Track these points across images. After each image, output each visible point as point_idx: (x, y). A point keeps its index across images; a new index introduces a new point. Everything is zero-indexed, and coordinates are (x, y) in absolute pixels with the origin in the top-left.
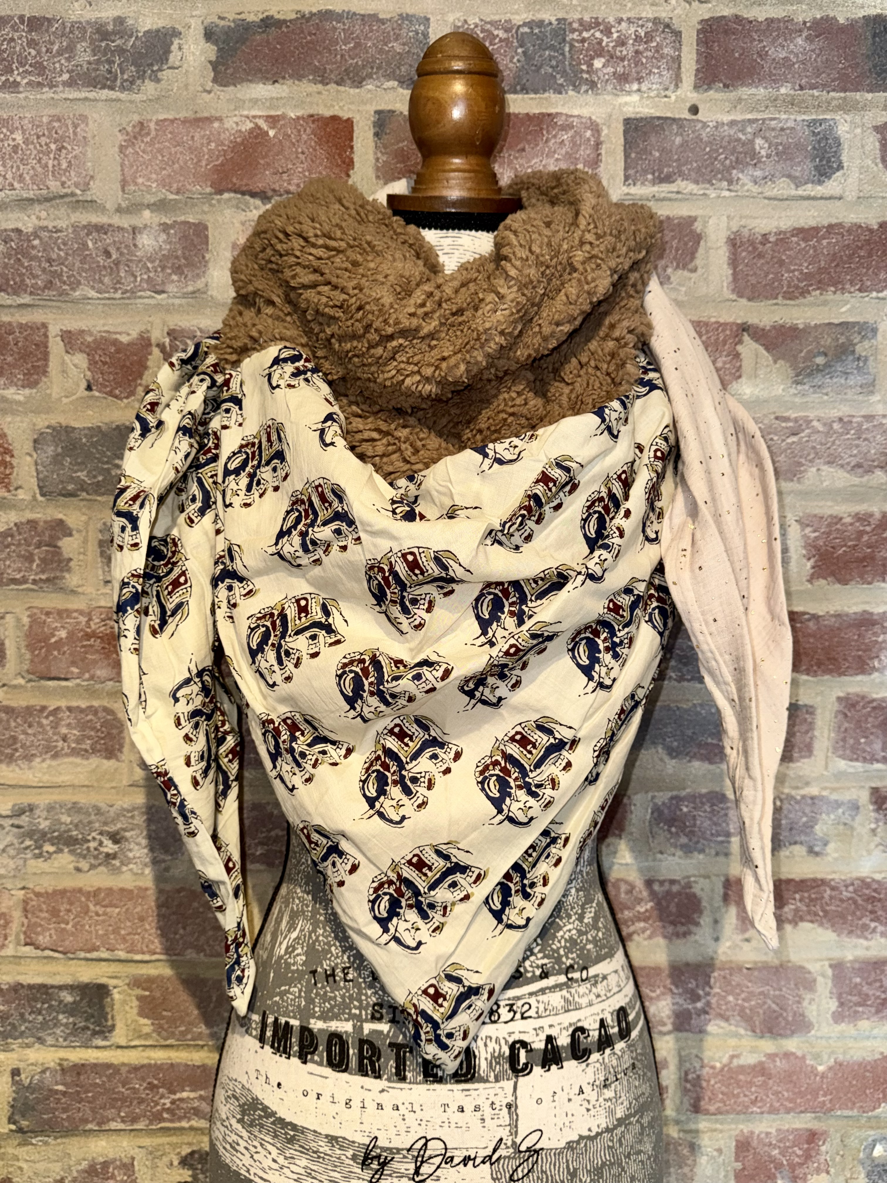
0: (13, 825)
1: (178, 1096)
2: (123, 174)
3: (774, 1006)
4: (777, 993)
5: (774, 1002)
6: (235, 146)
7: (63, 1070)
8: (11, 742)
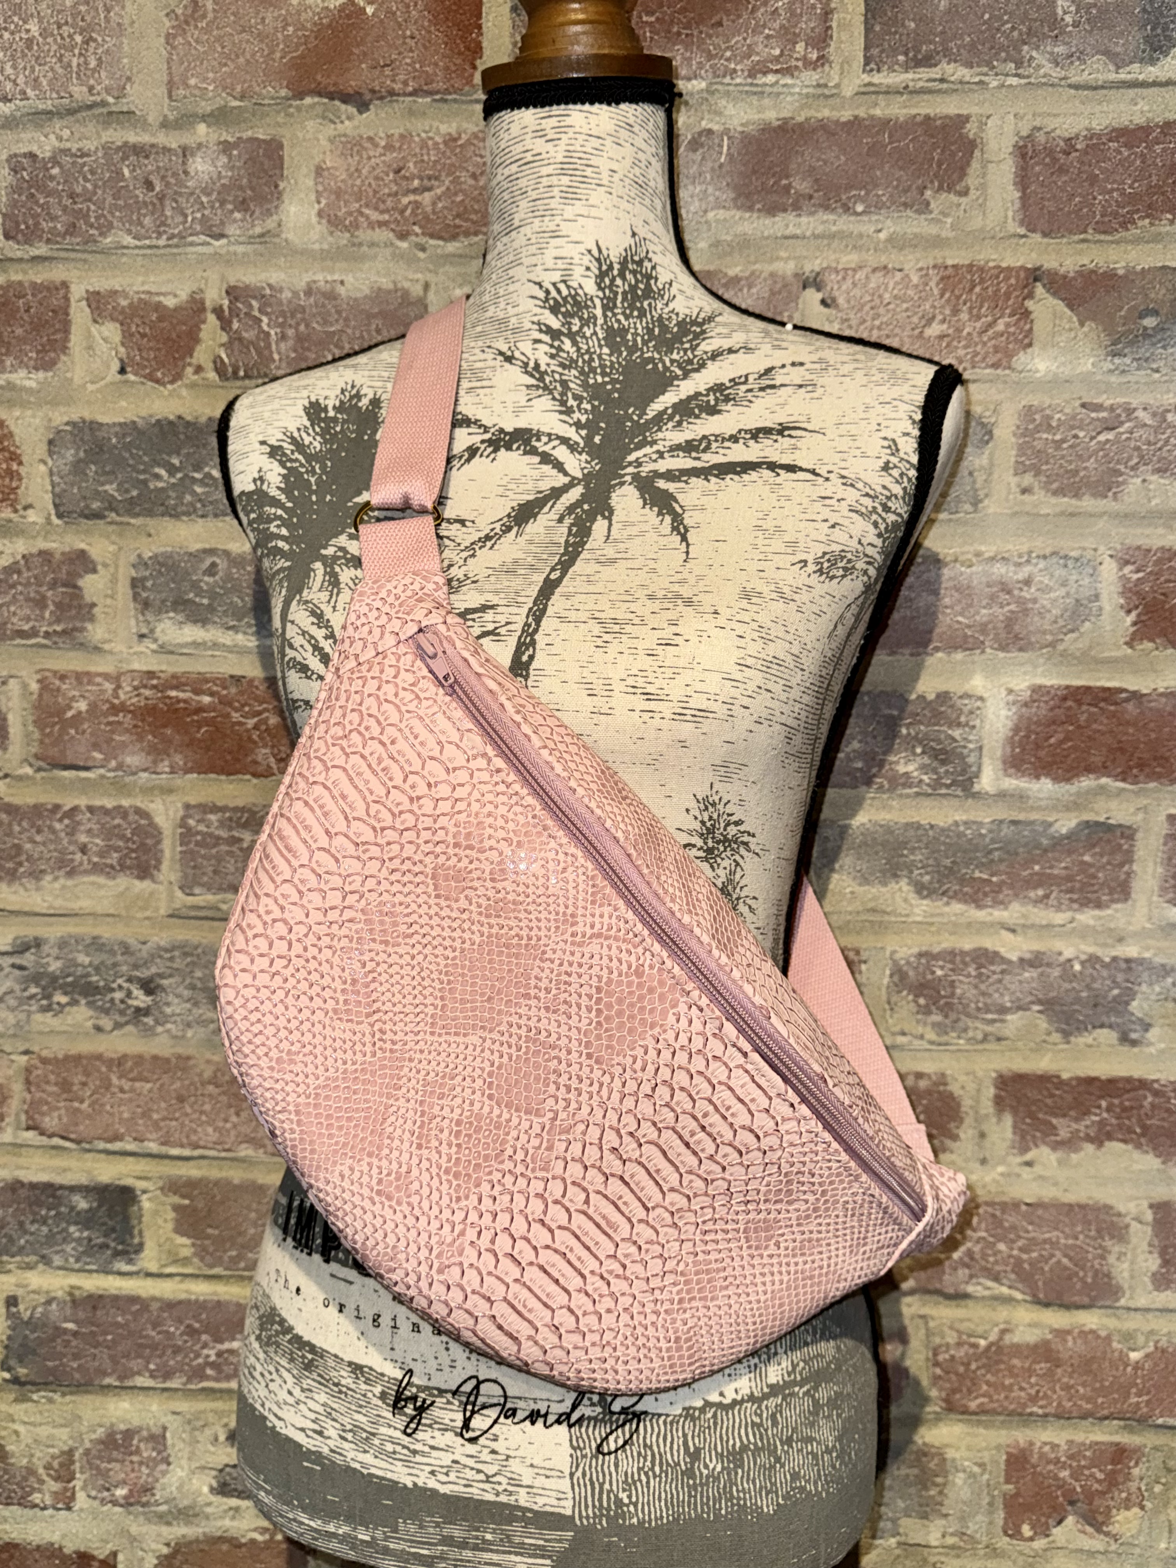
0: (13, 966)
1: (226, 1346)
2: (170, 74)
3: (1065, 1261)
4: (1070, 1242)
5: (1066, 1256)
6: (319, 31)
7: (74, 1301)
8: (13, 853)
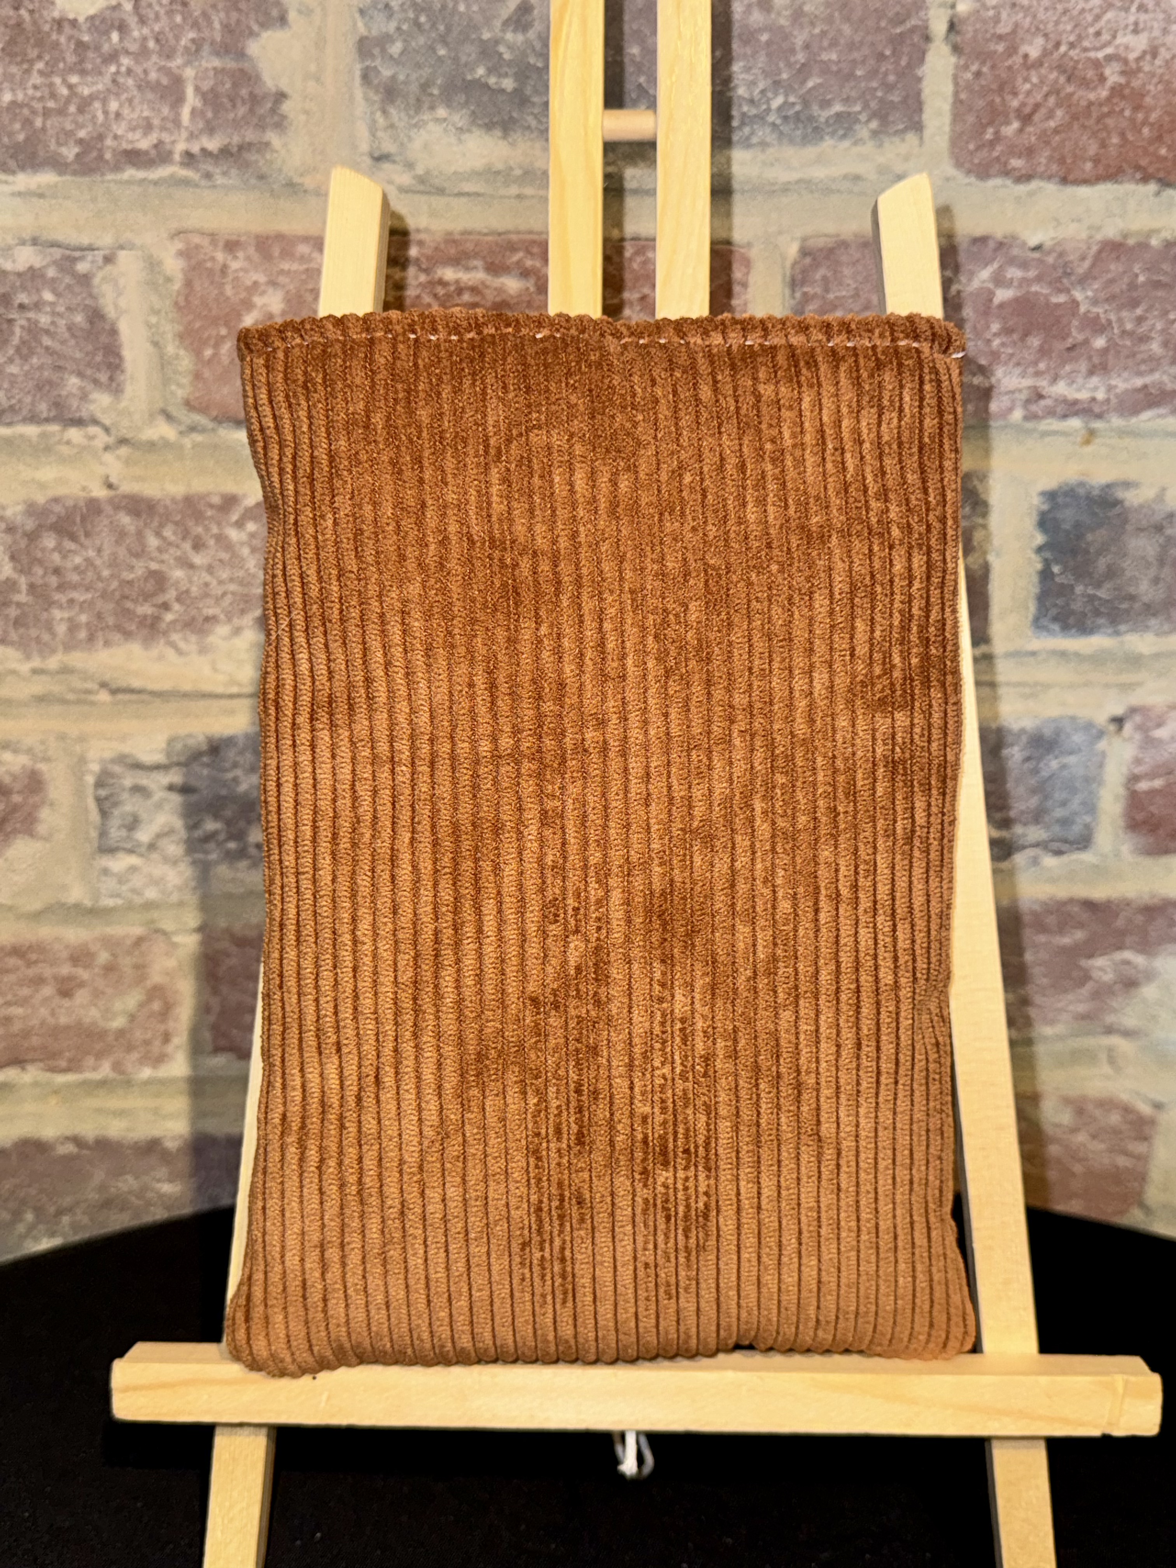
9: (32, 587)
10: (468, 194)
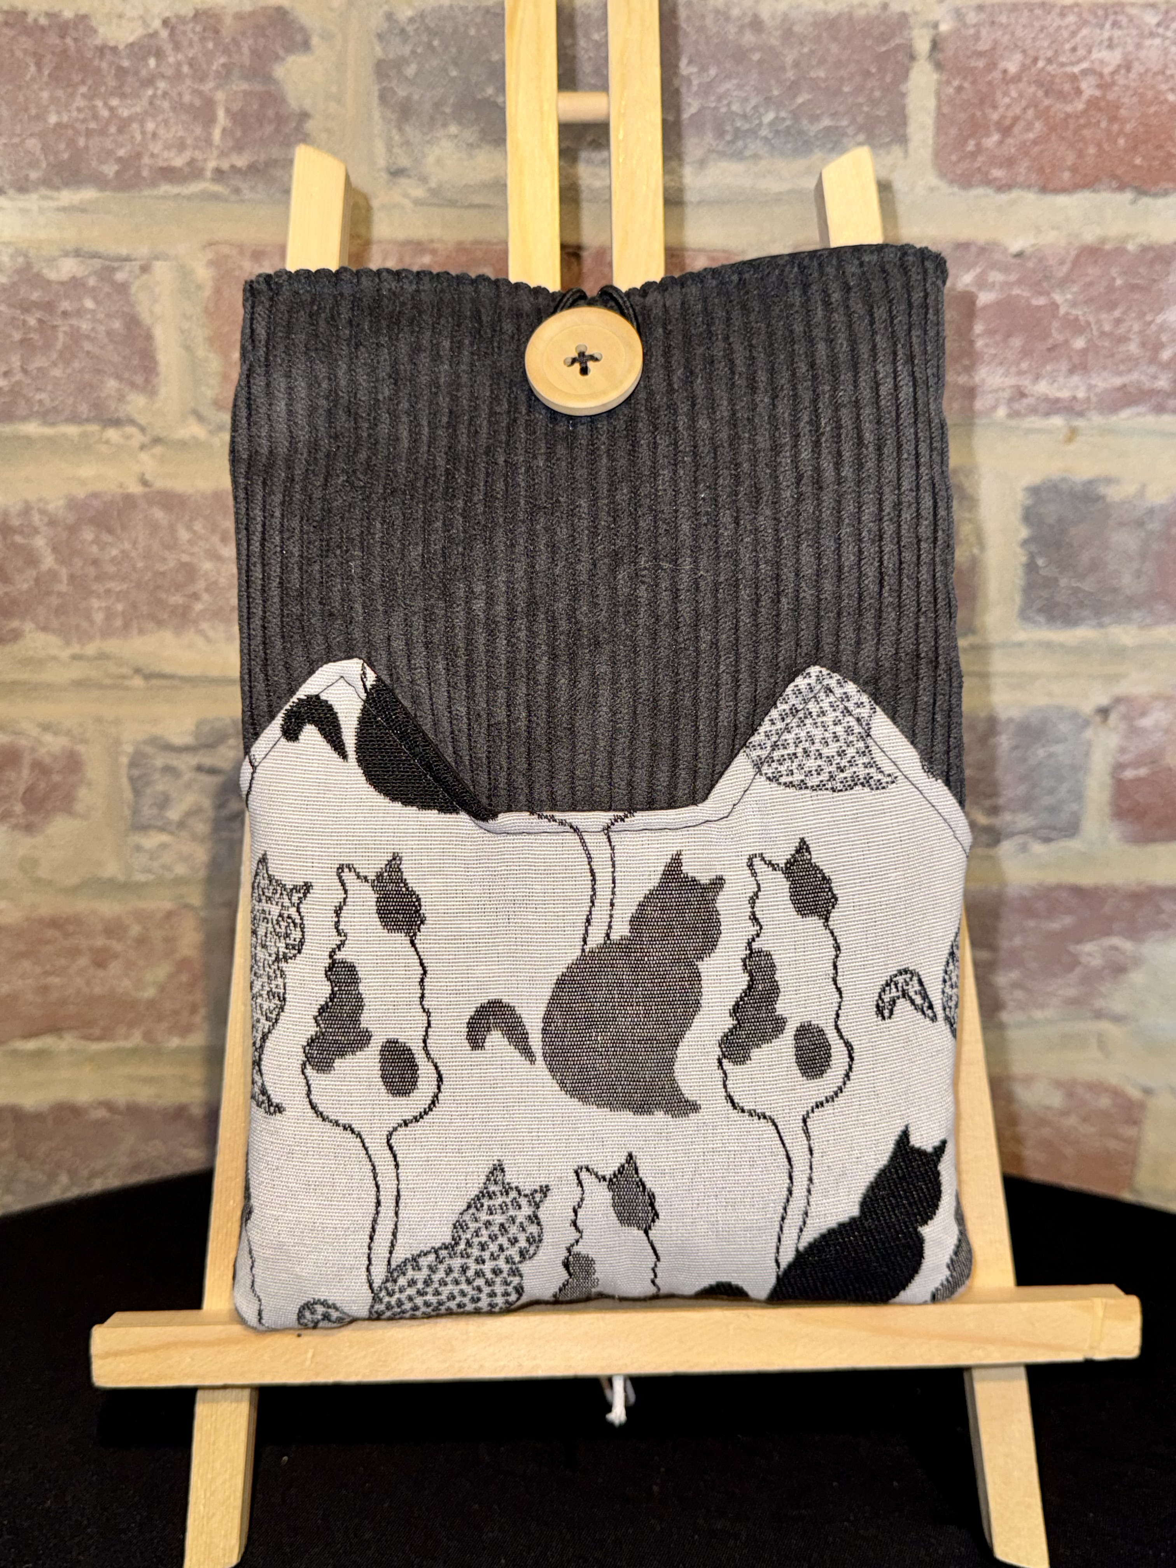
9: (72, 578)
10: (478, 206)
